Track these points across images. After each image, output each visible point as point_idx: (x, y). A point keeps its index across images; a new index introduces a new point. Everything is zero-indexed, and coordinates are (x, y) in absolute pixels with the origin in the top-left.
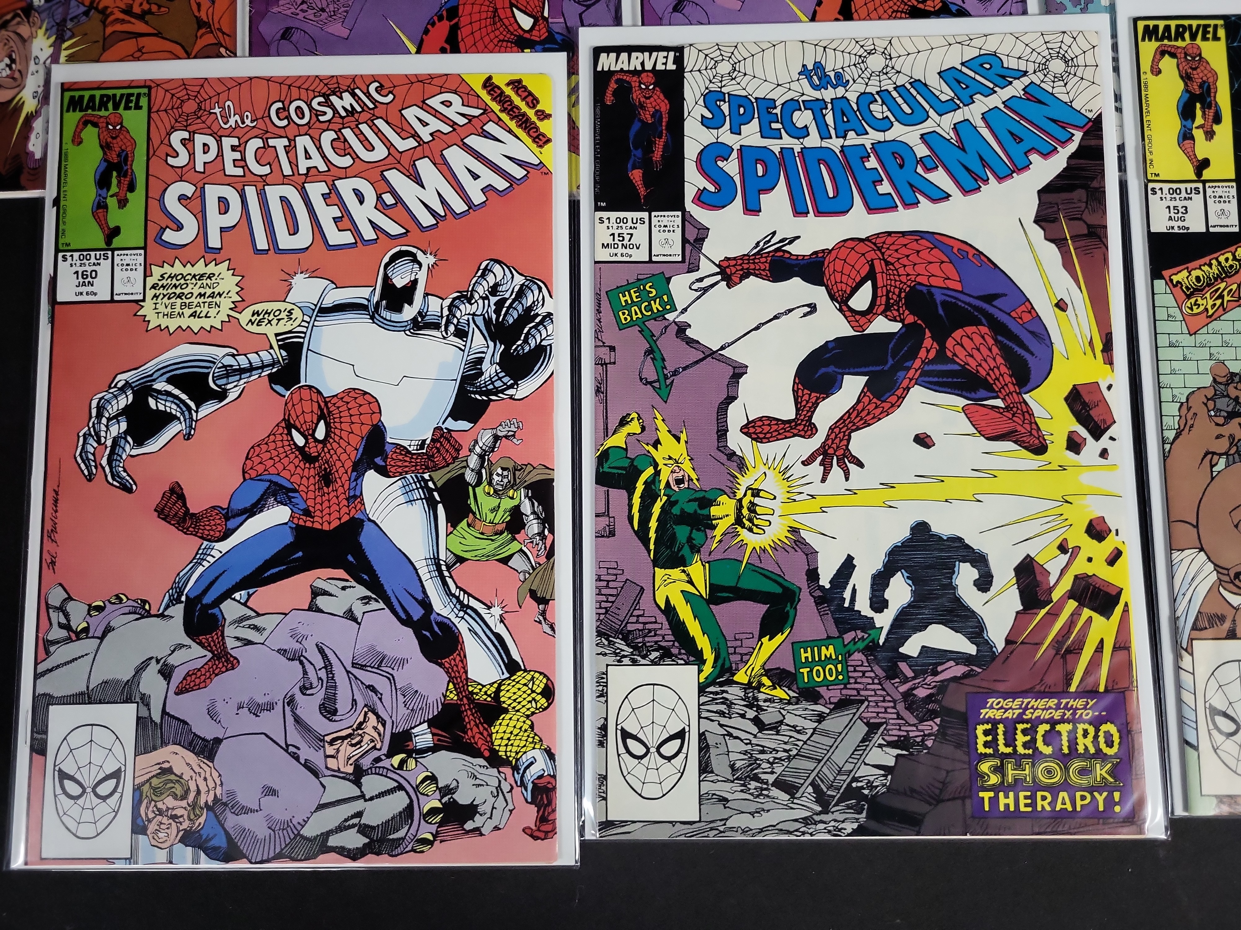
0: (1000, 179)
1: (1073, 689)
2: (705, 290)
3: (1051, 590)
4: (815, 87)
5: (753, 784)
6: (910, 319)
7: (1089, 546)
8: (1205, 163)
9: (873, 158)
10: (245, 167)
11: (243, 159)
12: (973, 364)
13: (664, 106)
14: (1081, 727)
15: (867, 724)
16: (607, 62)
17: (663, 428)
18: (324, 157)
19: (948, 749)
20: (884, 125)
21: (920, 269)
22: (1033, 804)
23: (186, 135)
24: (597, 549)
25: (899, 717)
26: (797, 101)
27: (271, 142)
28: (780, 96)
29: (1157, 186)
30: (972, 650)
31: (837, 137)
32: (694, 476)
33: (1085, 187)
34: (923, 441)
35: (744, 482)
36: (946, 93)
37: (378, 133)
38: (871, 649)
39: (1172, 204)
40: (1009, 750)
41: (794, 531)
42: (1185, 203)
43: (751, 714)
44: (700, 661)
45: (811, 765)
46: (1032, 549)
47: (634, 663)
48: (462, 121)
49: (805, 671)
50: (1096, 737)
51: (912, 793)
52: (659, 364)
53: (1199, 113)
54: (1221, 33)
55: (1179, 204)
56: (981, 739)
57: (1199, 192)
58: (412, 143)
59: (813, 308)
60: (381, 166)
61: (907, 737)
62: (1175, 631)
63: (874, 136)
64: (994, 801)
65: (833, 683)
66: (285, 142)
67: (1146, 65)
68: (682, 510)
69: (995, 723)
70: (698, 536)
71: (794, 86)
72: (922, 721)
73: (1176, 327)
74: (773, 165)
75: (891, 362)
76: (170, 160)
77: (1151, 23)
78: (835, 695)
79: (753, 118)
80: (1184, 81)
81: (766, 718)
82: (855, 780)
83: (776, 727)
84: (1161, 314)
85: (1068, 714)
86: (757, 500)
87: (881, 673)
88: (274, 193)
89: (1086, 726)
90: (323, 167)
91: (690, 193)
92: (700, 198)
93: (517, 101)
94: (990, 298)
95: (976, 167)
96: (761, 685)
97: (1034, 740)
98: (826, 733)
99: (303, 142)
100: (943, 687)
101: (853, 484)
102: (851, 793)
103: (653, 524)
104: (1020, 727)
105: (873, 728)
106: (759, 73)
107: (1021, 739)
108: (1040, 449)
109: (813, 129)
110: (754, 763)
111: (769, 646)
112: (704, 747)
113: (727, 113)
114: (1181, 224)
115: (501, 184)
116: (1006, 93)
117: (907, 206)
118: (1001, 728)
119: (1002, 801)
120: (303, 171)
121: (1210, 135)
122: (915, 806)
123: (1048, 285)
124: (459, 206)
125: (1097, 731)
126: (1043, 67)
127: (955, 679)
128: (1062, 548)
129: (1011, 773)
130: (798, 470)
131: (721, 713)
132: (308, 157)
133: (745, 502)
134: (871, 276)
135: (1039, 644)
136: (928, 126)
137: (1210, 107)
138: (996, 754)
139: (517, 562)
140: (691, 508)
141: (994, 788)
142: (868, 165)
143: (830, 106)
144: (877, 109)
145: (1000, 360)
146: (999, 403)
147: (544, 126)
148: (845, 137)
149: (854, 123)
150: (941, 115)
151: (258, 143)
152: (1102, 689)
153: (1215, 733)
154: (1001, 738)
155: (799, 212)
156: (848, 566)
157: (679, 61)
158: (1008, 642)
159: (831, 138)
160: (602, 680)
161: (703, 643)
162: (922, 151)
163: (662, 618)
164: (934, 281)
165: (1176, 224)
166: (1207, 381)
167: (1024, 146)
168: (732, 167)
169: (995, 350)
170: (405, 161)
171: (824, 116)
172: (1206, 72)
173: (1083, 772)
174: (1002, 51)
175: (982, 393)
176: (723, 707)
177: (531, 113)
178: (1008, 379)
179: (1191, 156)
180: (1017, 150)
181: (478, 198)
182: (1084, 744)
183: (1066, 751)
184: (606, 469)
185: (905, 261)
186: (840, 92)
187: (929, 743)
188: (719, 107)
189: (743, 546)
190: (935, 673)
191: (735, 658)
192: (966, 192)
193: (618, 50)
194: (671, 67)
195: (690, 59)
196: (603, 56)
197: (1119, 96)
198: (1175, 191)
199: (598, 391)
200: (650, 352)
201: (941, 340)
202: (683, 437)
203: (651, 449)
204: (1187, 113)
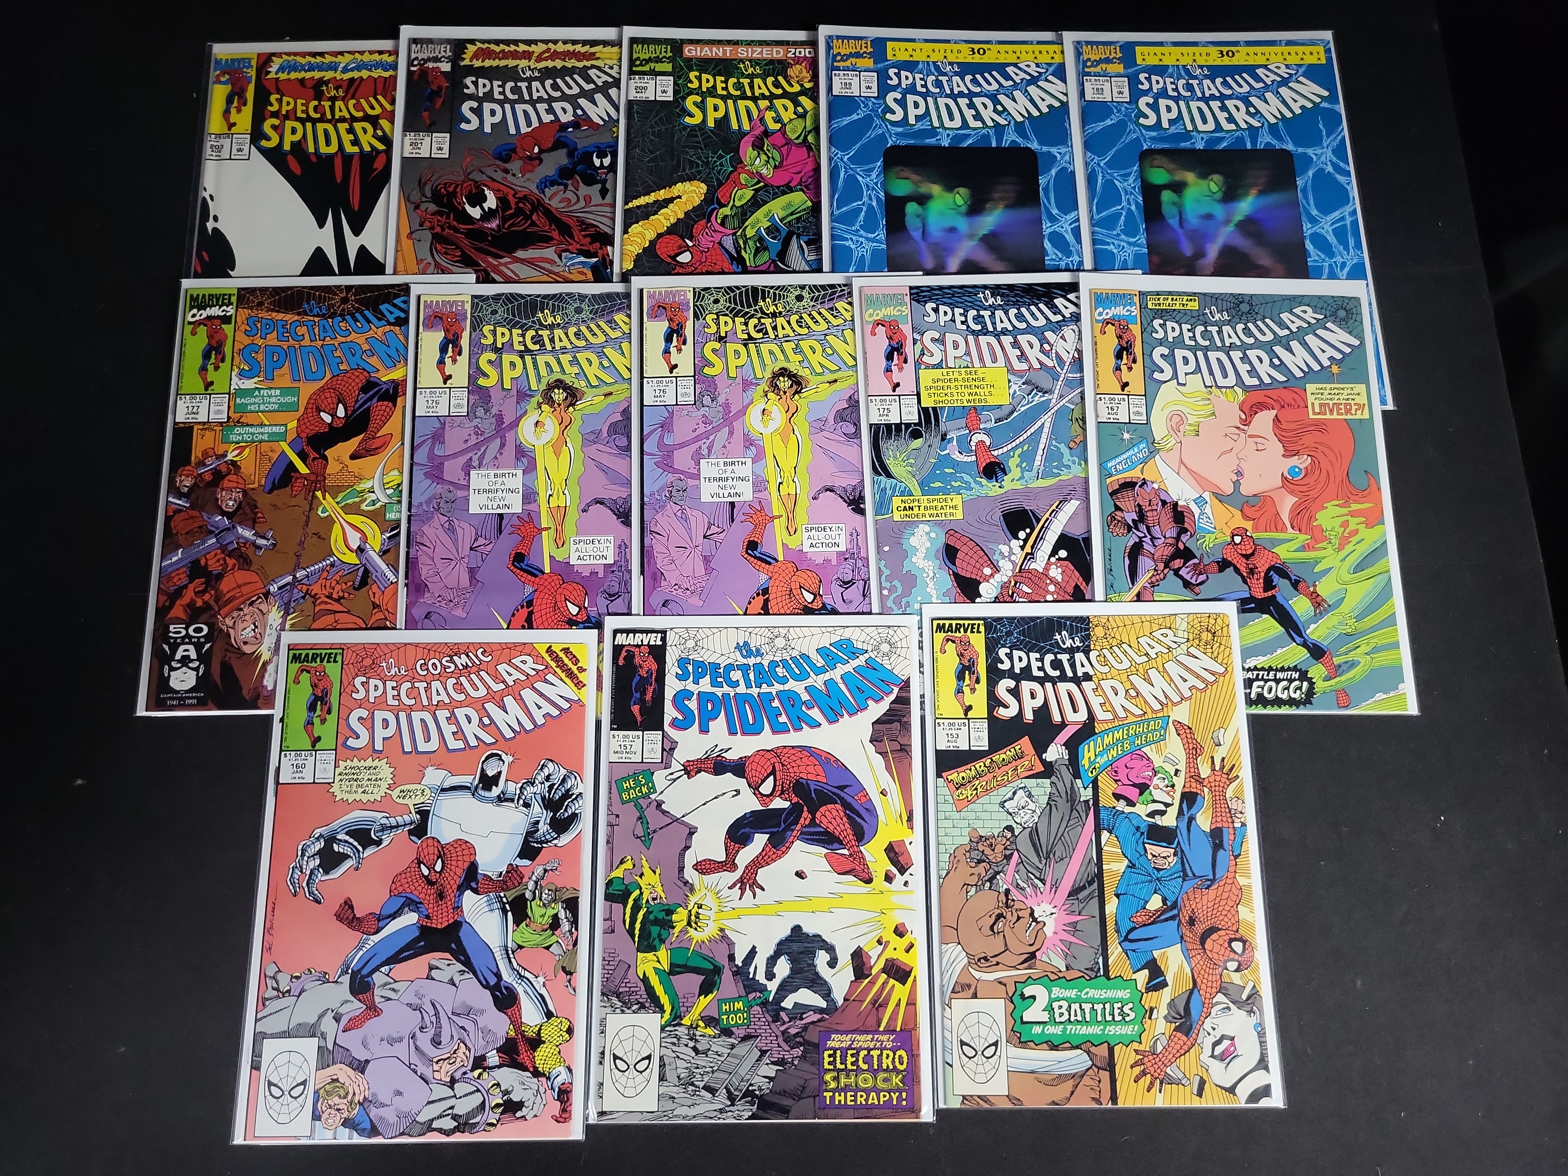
0: (850, 715)
1: (881, 1029)
2: (675, 780)
3: (871, 968)
4: (744, 657)
5: (691, 1088)
6: (795, 800)
7: (895, 940)
8: (970, 708)
9: (776, 700)
10: (399, 700)
11: (399, 695)
12: (832, 828)
13: (654, 667)
14: (885, 1052)
15: (760, 1050)
16: (621, 639)
17: (646, 865)
18: (448, 694)
19: (806, 1066)
20: (783, 681)
21: (802, 769)
22: (855, 1101)
23: (364, 679)
24: (604, 940)
25: (779, 1046)
26: (733, 665)
27: (416, 685)
28: (723, 662)
29: (941, 721)
30: (823, 1004)
31: (756, 687)
32: (663, 896)
33: (900, 721)
34: (800, 875)
35: (693, 899)
36: (820, 662)
37: (481, 679)
38: (764, 1004)
39: (950, 732)
40: (843, 1067)
41: (722, 930)
42: (957, 732)
43: (691, 1044)
44: (662, 1010)
45: (726, 1076)
46: (861, 943)
47: (623, 1012)
48: (533, 673)
49: (725, 1017)
50: (894, 1059)
51: (784, 1093)
52: (645, 825)
53: (967, 677)
54: (982, 629)
55: (954, 732)
56: (827, 1060)
57: (966, 726)
58: (502, 686)
59: (738, 792)
60: (483, 701)
61: (783, 1059)
62: (942, 993)
63: (778, 687)
64: (832, 1098)
65: (741, 1025)
66: (425, 684)
67: (937, 648)
68: (656, 917)
69: (835, 1050)
70: (664, 933)
71: (732, 655)
72: (792, 1048)
73: (948, 807)
74: (717, 703)
75: (783, 826)
76: (354, 695)
77: (941, 622)
78: (742, 1033)
79: (707, 675)
80: (959, 658)
81: (700, 1047)
82: (751, 1085)
83: (705, 1053)
84: (941, 799)
85: (878, 1044)
86: (700, 911)
87: (770, 1019)
88: (416, 716)
89: (888, 1052)
90: (447, 701)
91: (667, 720)
92: (674, 724)
93: (566, 660)
94: (842, 788)
95: (837, 707)
96: (698, 1026)
97: (857, 1060)
98: (734, 1056)
99: (436, 685)
100: (805, 1028)
101: (757, 901)
102: (748, 1093)
103: (638, 925)
104: (850, 1052)
105: (763, 1053)
106: (711, 648)
107: (850, 1060)
108: (869, 881)
109: (742, 682)
110: (692, 1074)
111: (704, 1001)
112: (662, 1065)
113: (691, 671)
114: (954, 744)
115: (555, 712)
116: (855, 663)
117: (796, 730)
118: (839, 1052)
119: (837, 1098)
120: (435, 703)
121: (973, 690)
122: (786, 1102)
123: (876, 780)
124: (529, 726)
125: (895, 1054)
126: (877, 648)
127: (813, 1023)
128: (879, 942)
129: (843, 1081)
130: (726, 892)
131: (674, 1044)
132: (438, 694)
133: (693, 912)
134: (773, 773)
135: (863, 1001)
136: (809, 682)
137: (973, 674)
138: (835, 1069)
139: (555, 949)
140: (661, 915)
141: (834, 1091)
142: (774, 705)
143: (752, 668)
144: (780, 671)
145: (847, 825)
146: (845, 852)
147: (582, 677)
148: (760, 687)
149: (766, 679)
150: (817, 676)
151: (409, 685)
152: (898, 1029)
153: (963, 1056)
154: (838, 1059)
155: (732, 732)
156: (753, 952)
157: (664, 639)
158: (845, 1000)
159: (752, 687)
160: (603, 1022)
161: (665, 1000)
162: (805, 697)
163: (641, 984)
164: (810, 777)
165: (951, 744)
166: (966, 840)
167: (865, 695)
168: (693, 704)
169: (845, 819)
170: (497, 698)
171: (748, 674)
172: (972, 652)
173: (885, 1080)
174: (854, 638)
175: (836, 845)
176: (675, 1040)
177: (574, 668)
178: (851, 837)
179: (962, 703)
180: (861, 697)
181: (540, 721)
182: (886, 1063)
183: (876, 1067)
184: (611, 891)
185: (793, 764)
186: (758, 660)
187: (796, 1062)
188: (687, 667)
189: (690, 939)
190: (801, 1019)
191: (682, 1009)
192: (830, 722)
193: (627, 631)
194: (659, 643)
195: (671, 638)
196: (619, 635)
197: (921, 665)
198: (952, 724)
199: (608, 842)
200: (640, 818)
201: (813, 813)
202: (658, 871)
203: (638, 878)
204: (960, 677)
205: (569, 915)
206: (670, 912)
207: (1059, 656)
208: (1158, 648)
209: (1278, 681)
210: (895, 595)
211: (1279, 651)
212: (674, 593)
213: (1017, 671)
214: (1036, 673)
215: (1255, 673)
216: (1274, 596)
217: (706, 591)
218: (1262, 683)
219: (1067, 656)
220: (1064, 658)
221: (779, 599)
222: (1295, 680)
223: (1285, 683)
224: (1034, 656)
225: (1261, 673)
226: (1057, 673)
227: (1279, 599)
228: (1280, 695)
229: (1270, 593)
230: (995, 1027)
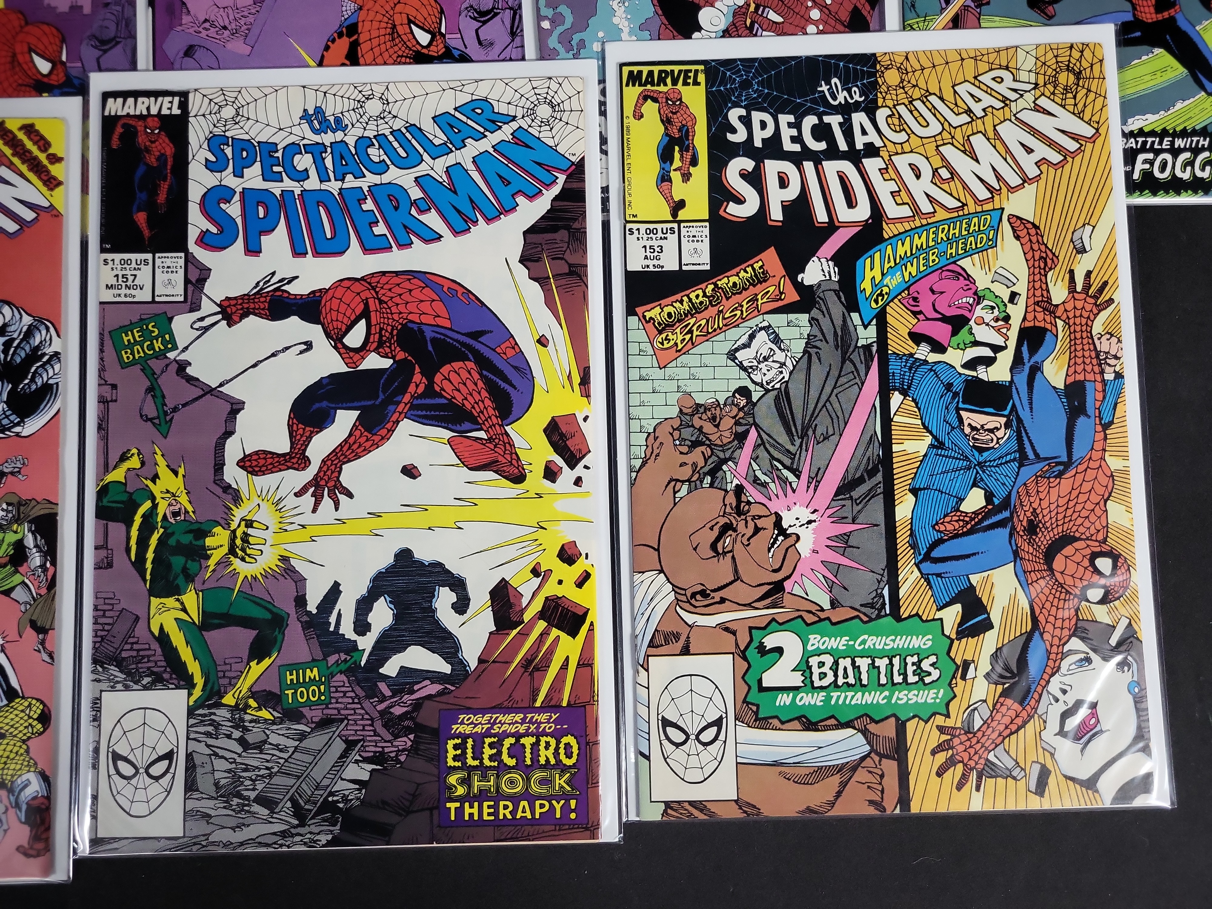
0: (489, 220)
1: (538, 704)
2: (206, 329)
3: (523, 611)
4: (316, 132)
5: (235, 801)
6: (401, 355)
7: (559, 568)
8: (681, 204)
9: (369, 201)
12: (459, 397)
13: (169, 150)
14: (543, 739)
15: (346, 741)
16: (114, 107)
17: (162, 462)
19: (420, 764)
20: (381, 168)
21: (412, 307)
22: (496, 814)
24: (97, 581)
25: (376, 734)
26: (298, 145)
28: (282, 140)
29: (635, 226)
30: (446, 668)
31: (336, 180)
32: (190, 509)
33: (568, 228)
34: (410, 472)
35: (238, 513)
36: (439, 138)
38: (353, 671)
39: (648, 244)
40: (476, 763)
41: (284, 559)
42: (661, 242)
43: (237, 734)
44: (190, 685)
45: (290, 781)
46: (507, 573)
47: (127, 688)
49: (290, 692)
50: (557, 749)
51: (384, 805)
52: (159, 400)
53: (677, 155)
54: (702, 78)
55: (655, 243)
56: (451, 753)
57: (674, 233)
59: (309, 346)
61: (382, 753)
62: (635, 647)
63: (371, 179)
64: (460, 811)
65: (315, 704)
67: (629, 110)
68: (178, 541)
69: (465, 737)
70: (192, 566)
71: (295, 130)
72: (396, 737)
73: (646, 361)
74: (273, 206)
75: (381, 397)
77: (636, 69)
78: (317, 715)
79: (255, 161)
80: (664, 125)
81: (251, 738)
82: (332, 794)
83: (259, 747)
84: (634, 349)
85: (533, 727)
86: (250, 531)
87: (362, 694)
89: (549, 739)
91: (193, 234)
92: (203, 240)
93: (29, 145)
94: (476, 335)
95: (467, 209)
96: (249, 706)
97: (499, 753)
98: (306, 751)
100: (418, 705)
102: (327, 807)
103: (150, 555)
104: (488, 740)
105: (350, 745)
106: (262, 118)
107: (488, 752)
108: (519, 478)
109: (313, 172)
110: (237, 780)
111: (256, 669)
112: (191, 767)
113: (230, 156)
114: (656, 262)
115: (12, 227)
116: (495, 138)
117: (401, 246)
118: (470, 742)
119: (467, 811)
121: (686, 177)
122: (386, 818)
123: (531, 322)
125: (558, 742)
126: (531, 112)
127: (429, 697)
128: (535, 572)
129: (476, 784)
130: (291, 502)
131: (209, 735)
133: (239, 533)
134: (366, 314)
135: (509, 663)
136: (422, 169)
137: (687, 150)
138: (465, 767)
139: (19, 594)
140: (187, 539)
141: (462, 799)
142: (365, 207)
143: (329, 150)
144: (375, 153)
145: (484, 394)
146: (481, 434)
147: (55, 170)
148: (343, 180)
149: (352, 167)
150: (434, 159)
152: (564, 704)
153: (666, 743)
154: (469, 751)
155: (298, 252)
156: (335, 592)
157: (184, 105)
158: (481, 661)
159: (330, 180)
160: (96, 705)
161: (194, 668)
162: (416, 193)
163: (155, 646)
164: (425, 319)
165: (651, 263)
167: (512, 189)
168: (234, 209)
169: (480, 384)
171: (323, 159)
172: (685, 116)
173: (543, 782)
174: (493, 97)
175: (466, 425)
176: (210, 729)
177: (42, 157)
178: (491, 411)
179: (668, 198)
180: (505, 193)
182: (545, 755)
183: (528, 762)
184: (105, 502)
185: (397, 300)
186: (339, 136)
187: (402, 758)
188: (223, 150)
189: (235, 574)
190: (412, 692)
191: (223, 681)
192: (456, 233)
193: (125, 95)
194: (176, 111)
195: (195, 104)
196: (110, 101)
197: (604, 140)
198: (651, 231)
199: (100, 428)
200: (150, 390)
201: (429, 374)
202: (181, 471)
203: (149, 483)
204: (666, 156)
205: (41, 542)
206: (202, 533)
207: (826, 119)
208: (987, 100)
209: (1175, 152)
210: (560, 29)
211: (1179, 105)
212: (204, 34)
213: (758, 143)
214: (788, 146)
215: (1140, 140)
216: (1172, 19)
217: (255, 31)
218: (1151, 156)
219: (839, 118)
220: (834, 120)
221: (375, 42)
222: (1203, 149)
223: (1187, 155)
224: (785, 119)
225: (1150, 140)
226: (822, 146)
227: (1182, 24)
228: (1179, 174)
229: (1166, 15)
230: (717, 697)
